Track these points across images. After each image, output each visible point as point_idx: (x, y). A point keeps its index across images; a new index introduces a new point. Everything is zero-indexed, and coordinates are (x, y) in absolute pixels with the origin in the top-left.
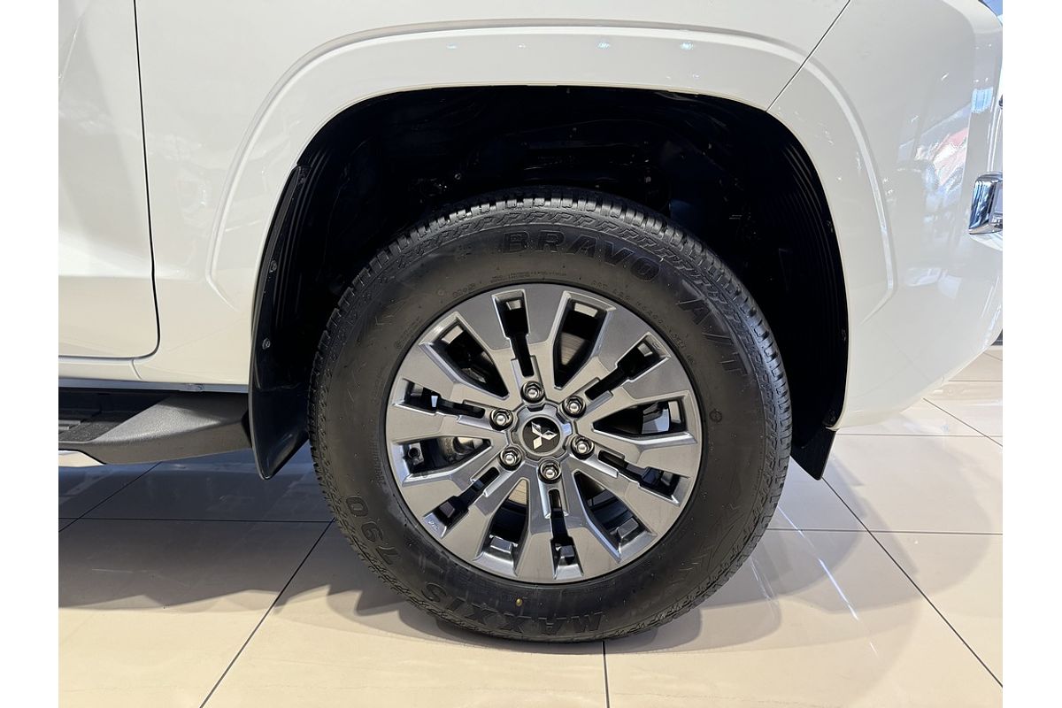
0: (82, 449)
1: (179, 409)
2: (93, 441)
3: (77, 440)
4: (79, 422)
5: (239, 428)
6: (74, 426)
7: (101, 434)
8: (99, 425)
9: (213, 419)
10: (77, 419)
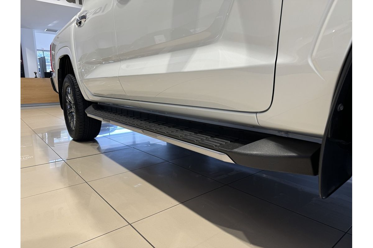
0: (227, 153)
1: (276, 143)
2: (233, 150)
3: (226, 149)
4: (229, 142)
5: (308, 162)
6: (227, 143)
7: (236, 148)
8: (237, 144)
9: (294, 152)
10: (229, 140)
